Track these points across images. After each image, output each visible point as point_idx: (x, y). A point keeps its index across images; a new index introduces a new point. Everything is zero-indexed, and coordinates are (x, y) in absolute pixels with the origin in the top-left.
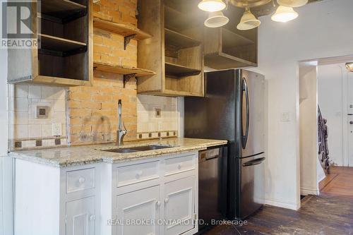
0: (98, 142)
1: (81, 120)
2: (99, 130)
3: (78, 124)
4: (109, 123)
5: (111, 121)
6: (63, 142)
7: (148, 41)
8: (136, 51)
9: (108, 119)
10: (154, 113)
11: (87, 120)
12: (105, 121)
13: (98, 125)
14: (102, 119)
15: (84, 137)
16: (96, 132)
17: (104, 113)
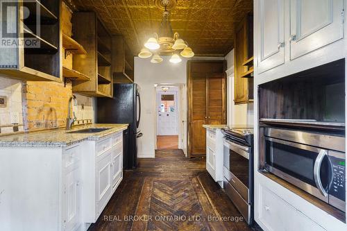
0: (49, 128)
1: (36, 110)
2: (49, 119)
3: (34, 113)
4: (55, 113)
5: (57, 112)
6: (21, 129)
7: (83, 56)
8: (72, 62)
9: (55, 110)
10: (80, 107)
11: (40, 110)
12: (53, 112)
13: (48, 114)
14: (51, 110)
15: (38, 124)
16: (47, 120)
17: (53, 105)
